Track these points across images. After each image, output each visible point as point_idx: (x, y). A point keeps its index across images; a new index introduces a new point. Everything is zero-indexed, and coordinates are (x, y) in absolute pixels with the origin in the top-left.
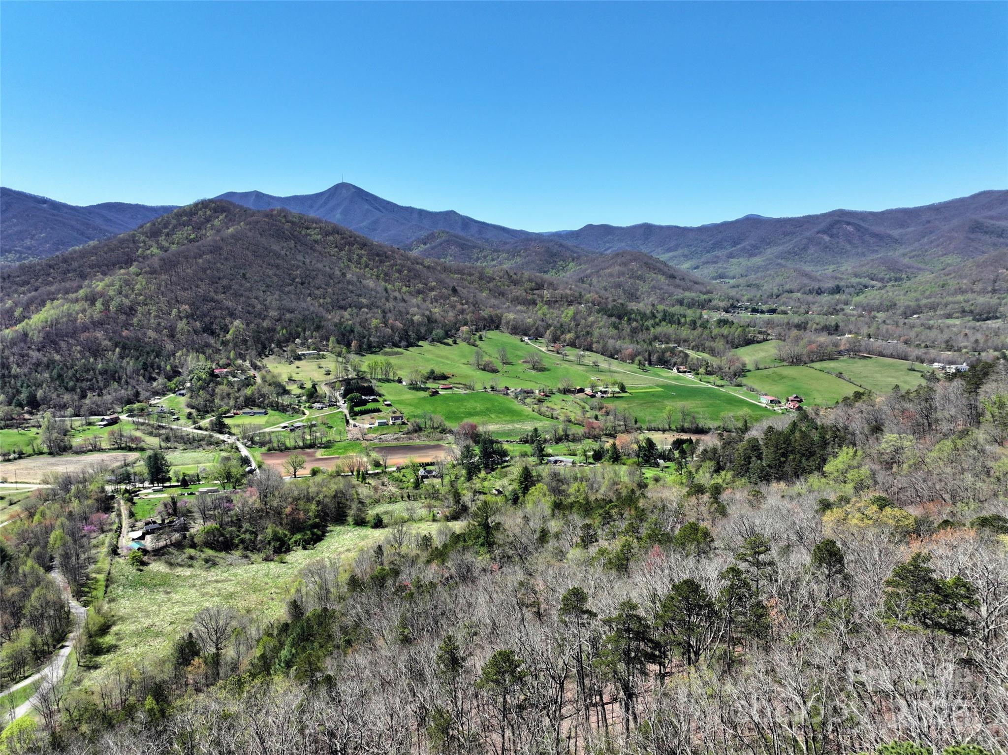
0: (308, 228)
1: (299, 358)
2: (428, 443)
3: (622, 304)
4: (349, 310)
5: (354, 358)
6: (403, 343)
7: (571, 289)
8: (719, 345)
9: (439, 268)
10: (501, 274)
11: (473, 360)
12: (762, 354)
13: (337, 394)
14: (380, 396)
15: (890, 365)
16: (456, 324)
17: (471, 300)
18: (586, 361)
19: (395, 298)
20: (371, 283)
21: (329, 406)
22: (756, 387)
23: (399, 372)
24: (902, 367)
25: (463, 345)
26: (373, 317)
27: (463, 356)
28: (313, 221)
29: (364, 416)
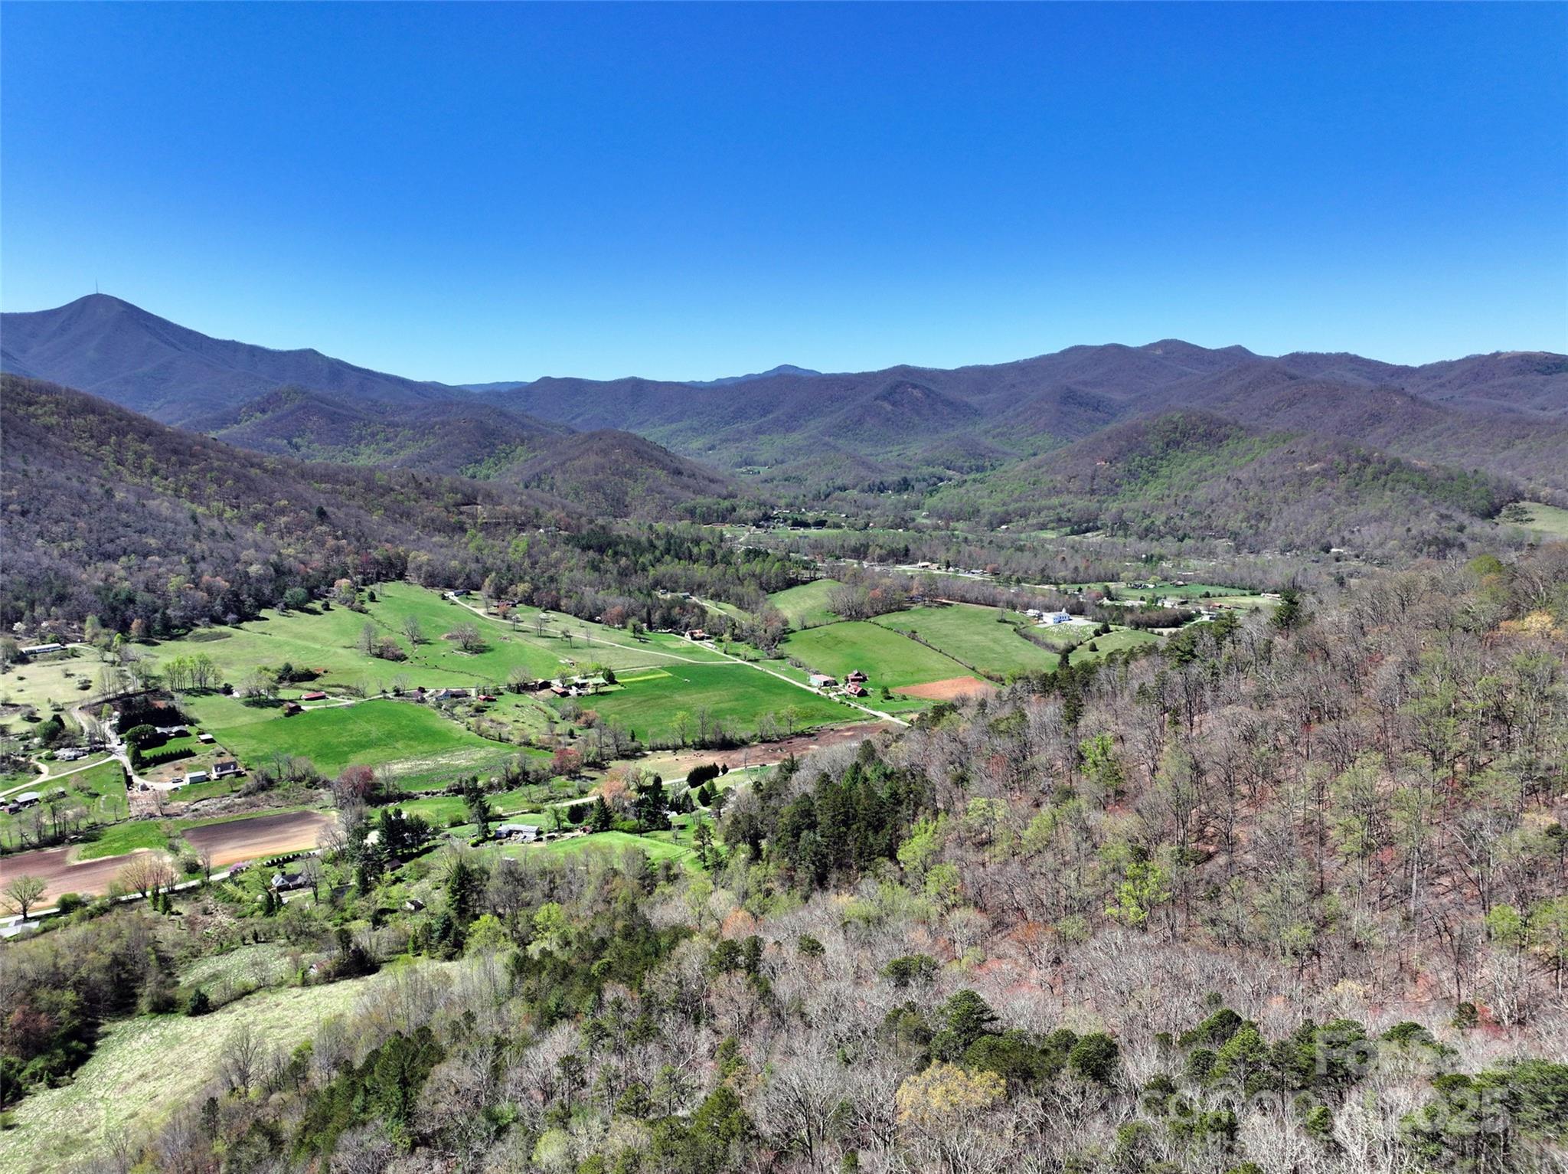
0: (30, 404)
1: (23, 659)
2: (285, 810)
3: (603, 527)
4: (123, 559)
5: (135, 649)
6: (231, 617)
7: (521, 504)
8: (750, 589)
9: (292, 472)
10: (403, 480)
11: (360, 638)
12: (809, 603)
13: (106, 727)
14: (192, 723)
16: (327, 573)
17: (351, 531)
18: (551, 629)
19: (213, 533)
20: (162, 506)
21: (91, 752)
22: (803, 659)
23: (225, 671)
25: (341, 611)
26: (171, 571)
27: (344, 632)
28: (40, 389)
29: (161, 767)
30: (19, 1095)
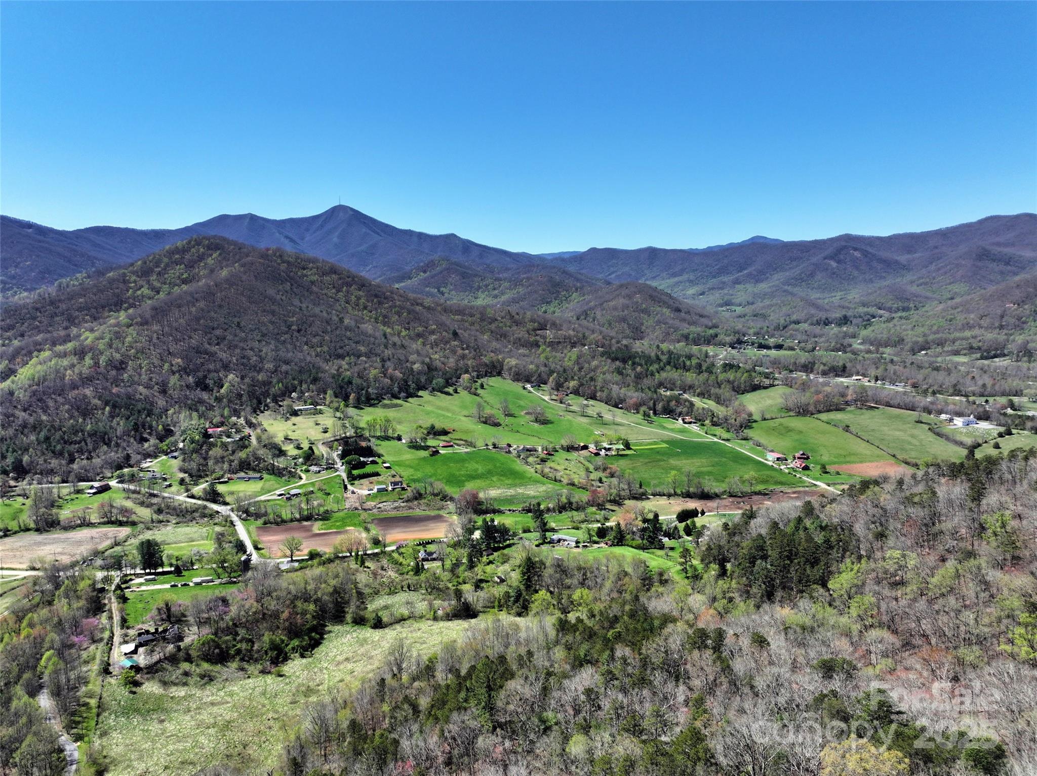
0: (304, 269)
1: (295, 413)
2: (428, 513)
3: (626, 346)
4: (347, 358)
5: (351, 411)
6: (403, 395)
7: (574, 330)
8: (725, 392)
9: (439, 308)
10: (503, 314)
11: (474, 411)
12: (769, 402)
13: (335, 455)
14: (379, 456)
15: (897, 417)
16: (456, 370)
17: (472, 345)
18: (590, 411)
19: (395, 344)
20: (368, 327)
21: (327, 469)
22: (762, 441)
23: (398, 427)
24: (910, 419)
25: (463, 393)
26: (371, 366)
27: (464, 407)
28: (310, 261)
29: (362, 481)
30: (286, 659)
